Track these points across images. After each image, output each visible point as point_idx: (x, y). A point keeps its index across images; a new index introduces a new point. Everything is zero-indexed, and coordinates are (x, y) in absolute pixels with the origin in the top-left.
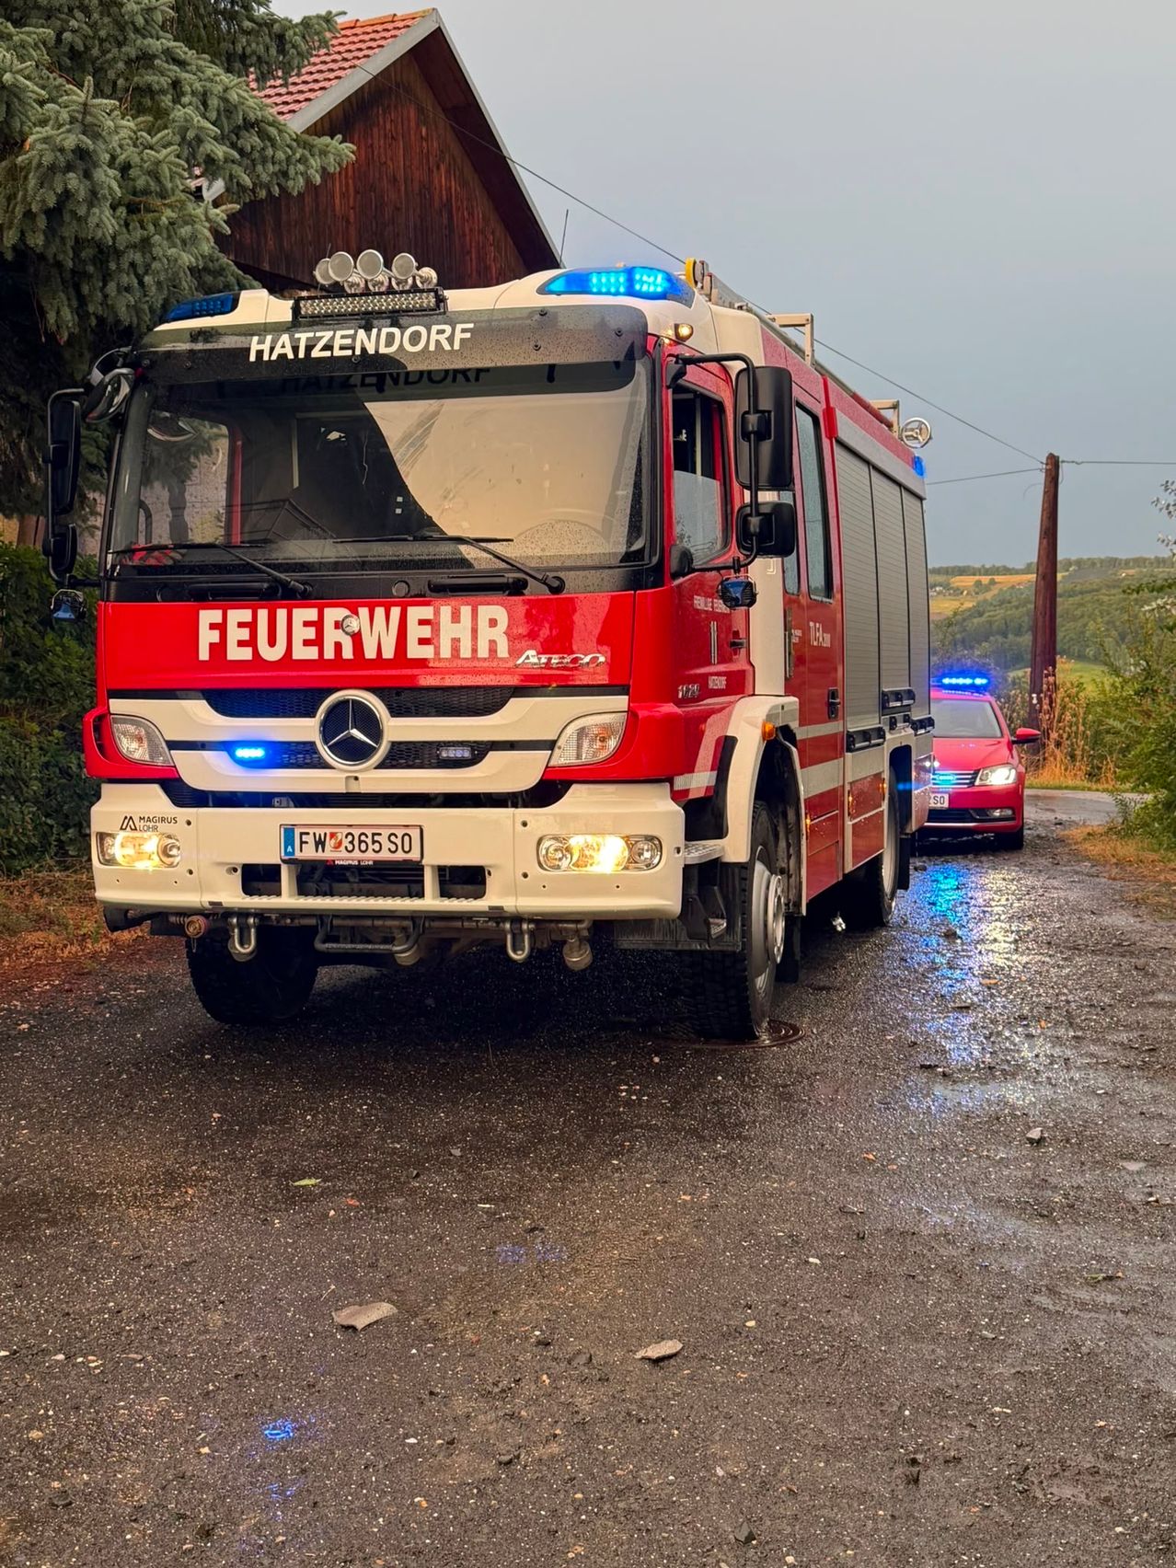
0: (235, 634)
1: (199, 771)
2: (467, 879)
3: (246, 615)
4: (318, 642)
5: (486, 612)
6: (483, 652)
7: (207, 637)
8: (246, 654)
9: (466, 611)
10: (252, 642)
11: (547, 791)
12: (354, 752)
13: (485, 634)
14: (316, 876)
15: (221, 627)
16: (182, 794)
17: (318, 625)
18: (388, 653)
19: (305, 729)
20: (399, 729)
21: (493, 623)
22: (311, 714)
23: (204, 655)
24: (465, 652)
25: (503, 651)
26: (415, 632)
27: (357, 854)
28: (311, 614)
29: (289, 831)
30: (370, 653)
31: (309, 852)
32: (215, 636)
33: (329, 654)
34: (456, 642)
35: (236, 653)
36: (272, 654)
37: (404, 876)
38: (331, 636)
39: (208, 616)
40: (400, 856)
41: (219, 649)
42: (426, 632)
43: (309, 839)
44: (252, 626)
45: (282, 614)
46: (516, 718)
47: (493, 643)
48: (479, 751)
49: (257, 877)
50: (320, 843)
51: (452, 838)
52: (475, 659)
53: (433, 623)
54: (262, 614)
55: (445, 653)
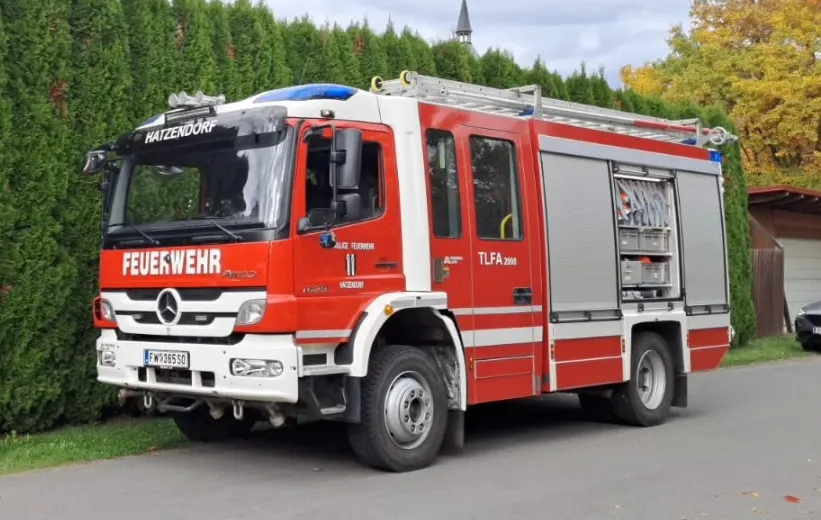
0: (133, 263)
1: (124, 324)
2: (208, 378)
3: (137, 255)
4: (158, 266)
5: (213, 252)
6: (211, 271)
7: (126, 265)
8: (137, 272)
9: (206, 252)
10: (139, 267)
11: (236, 336)
12: (169, 317)
13: (212, 262)
15: (130, 260)
16: (120, 335)
17: (159, 259)
18: (180, 272)
19: (153, 306)
20: (185, 306)
21: (215, 257)
22: (154, 298)
23: (125, 273)
24: (205, 271)
25: (220, 271)
26: (190, 261)
27: (168, 364)
28: (157, 254)
29: (146, 352)
30: (174, 272)
32: (128, 265)
33: (162, 272)
35: (134, 272)
36: (144, 272)
37: (184, 375)
38: (162, 264)
40: (181, 365)
42: (193, 262)
43: (153, 356)
44: (139, 260)
45: (148, 254)
46: (229, 301)
47: (215, 267)
48: (211, 317)
50: (156, 358)
51: (202, 358)
52: (209, 274)
53: (195, 257)
54: (142, 254)
55: (199, 271)
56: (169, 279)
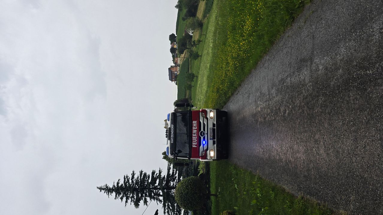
0: (195, 144)
1: (205, 148)
2: (214, 125)
3: (193, 143)
4: (195, 136)
5: (193, 123)
6: (196, 123)
8: (196, 143)
10: (195, 142)
11: (207, 119)
12: (204, 134)
13: (195, 123)
14: (214, 138)
15: (194, 145)
16: (207, 149)
17: (194, 136)
18: (196, 131)
19: (202, 138)
20: (202, 130)
22: (201, 137)
23: (196, 147)
24: (196, 124)
25: (196, 121)
26: (195, 128)
28: (193, 137)
29: (210, 139)
30: (196, 132)
31: (212, 137)
32: (195, 146)
33: (196, 135)
34: (196, 125)
35: (196, 144)
36: (196, 140)
37: (214, 130)
38: (195, 135)
39: (193, 146)
40: (212, 131)
41: (196, 145)
42: (195, 127)
44: (194, 142)
45: (193, 140)
46: (201, 121)
48: (204, 123)
49: (214, 143)
50: (211, 136)
51: (210, 126)
52: (197, 124)
53: (194, 127)
54: (193, 141)
55: (196, 126)
56: (197, 133)
